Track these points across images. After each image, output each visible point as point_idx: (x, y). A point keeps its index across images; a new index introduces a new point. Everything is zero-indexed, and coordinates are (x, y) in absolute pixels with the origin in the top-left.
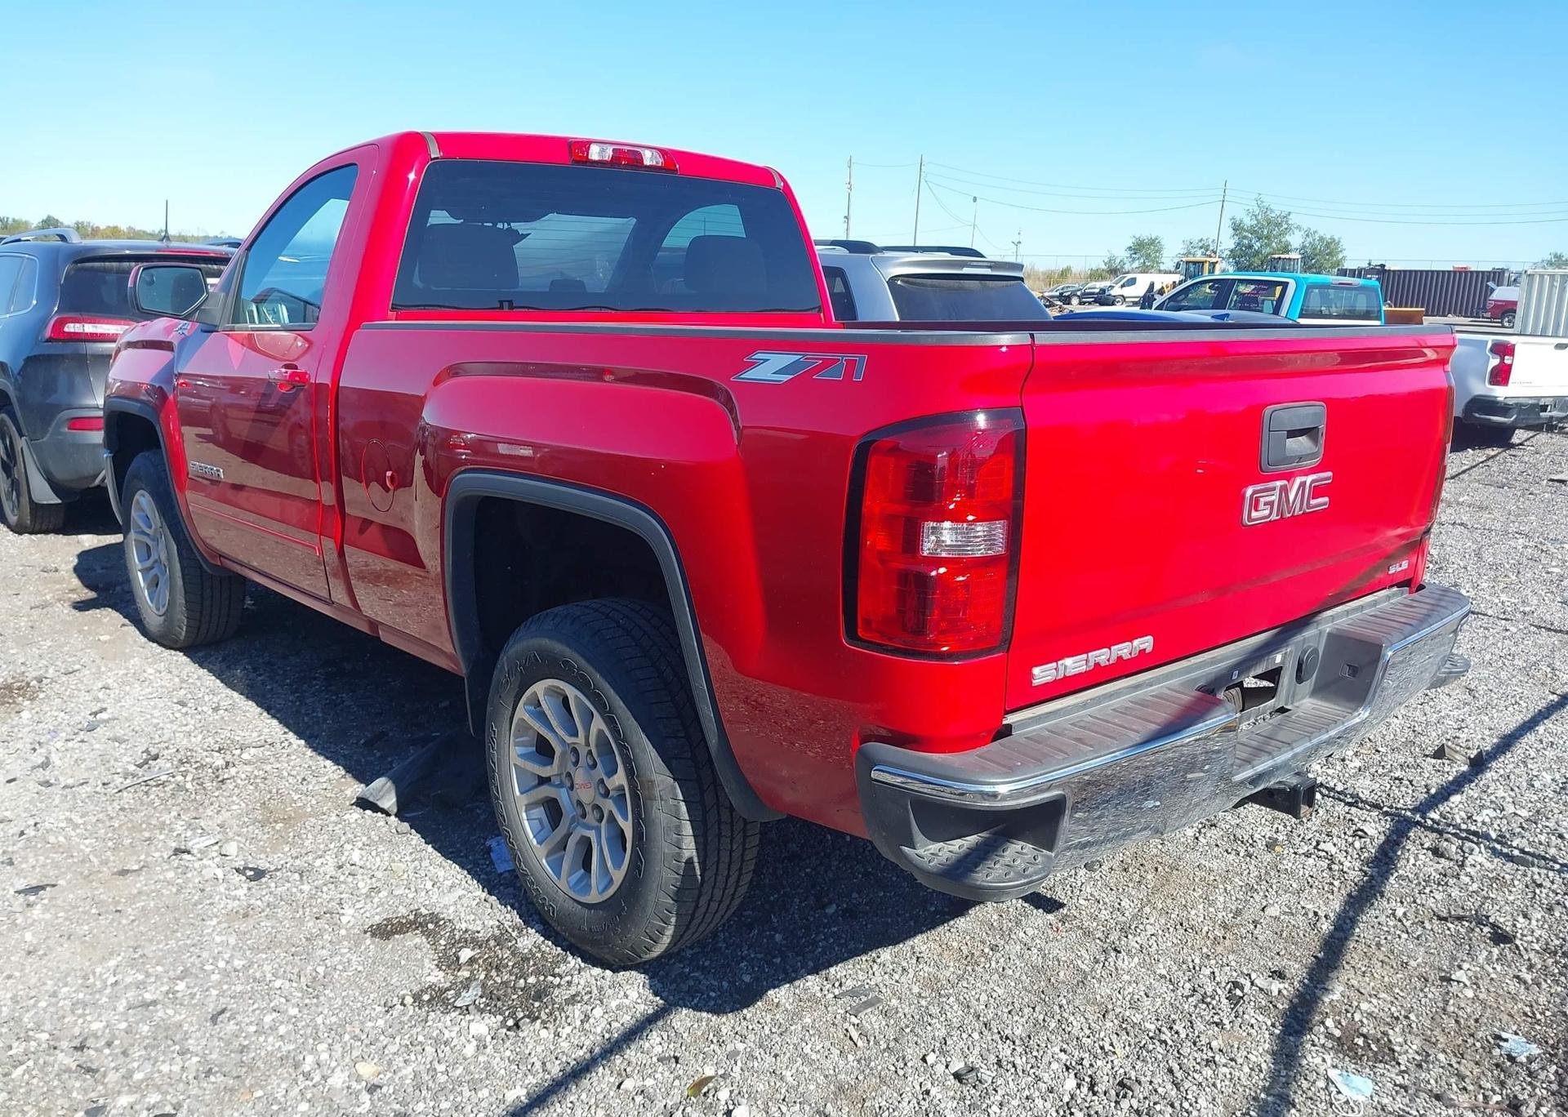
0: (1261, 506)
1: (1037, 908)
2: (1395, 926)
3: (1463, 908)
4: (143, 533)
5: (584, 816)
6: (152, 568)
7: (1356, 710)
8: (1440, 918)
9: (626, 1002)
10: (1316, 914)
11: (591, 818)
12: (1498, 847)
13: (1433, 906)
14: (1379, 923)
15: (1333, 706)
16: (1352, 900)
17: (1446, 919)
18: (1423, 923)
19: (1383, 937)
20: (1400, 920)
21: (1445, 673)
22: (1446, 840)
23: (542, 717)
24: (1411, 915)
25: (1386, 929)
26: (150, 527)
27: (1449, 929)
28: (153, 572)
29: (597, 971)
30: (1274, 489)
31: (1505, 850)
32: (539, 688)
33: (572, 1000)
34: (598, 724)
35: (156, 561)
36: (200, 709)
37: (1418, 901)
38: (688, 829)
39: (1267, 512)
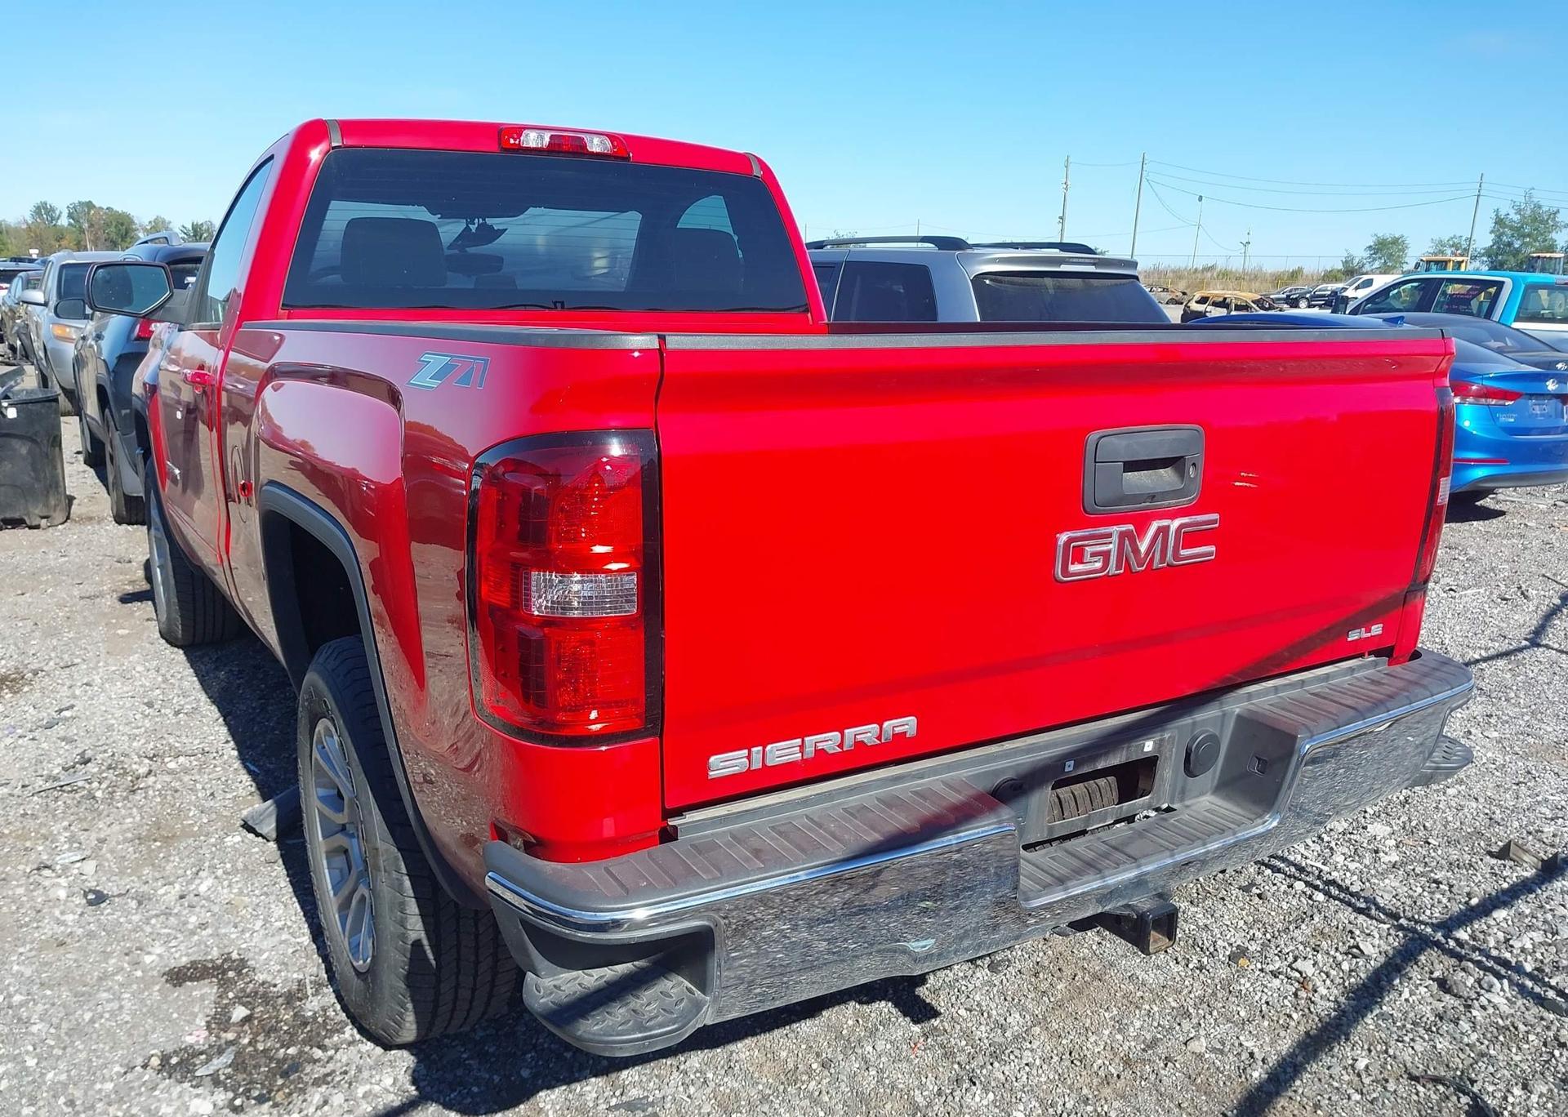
0: (1087, 558)
1: (905, 1015)
2: (1350, 1083)
3: (1447, 1066)
7: (1260, 816)
8: (1412, 1078)
9: (377, 1088)
10: (1252, 1055)
12: (1529, 984)
13: (1408, 1059)
14: (1331, 1077)
15: (1235, 809)
16: (1308, 1041)
17: (1416, 1079)
18: (1387, 1081)
19: (1326, 1096)
20: (1359, 1075)
21: (1430, 768)
22: (1463, 970)
24: (1374, 1071)
25: (1336, 1084)
27: (1417, 1094)
29: (370, 1045)
30: (1110, 535)
31: (1537, 989)
32: (321, 727)
33: (317, 1083)
36: (163, 711)
37: (1391, 1052)
38: (413, 907)
39: (1098, 565)
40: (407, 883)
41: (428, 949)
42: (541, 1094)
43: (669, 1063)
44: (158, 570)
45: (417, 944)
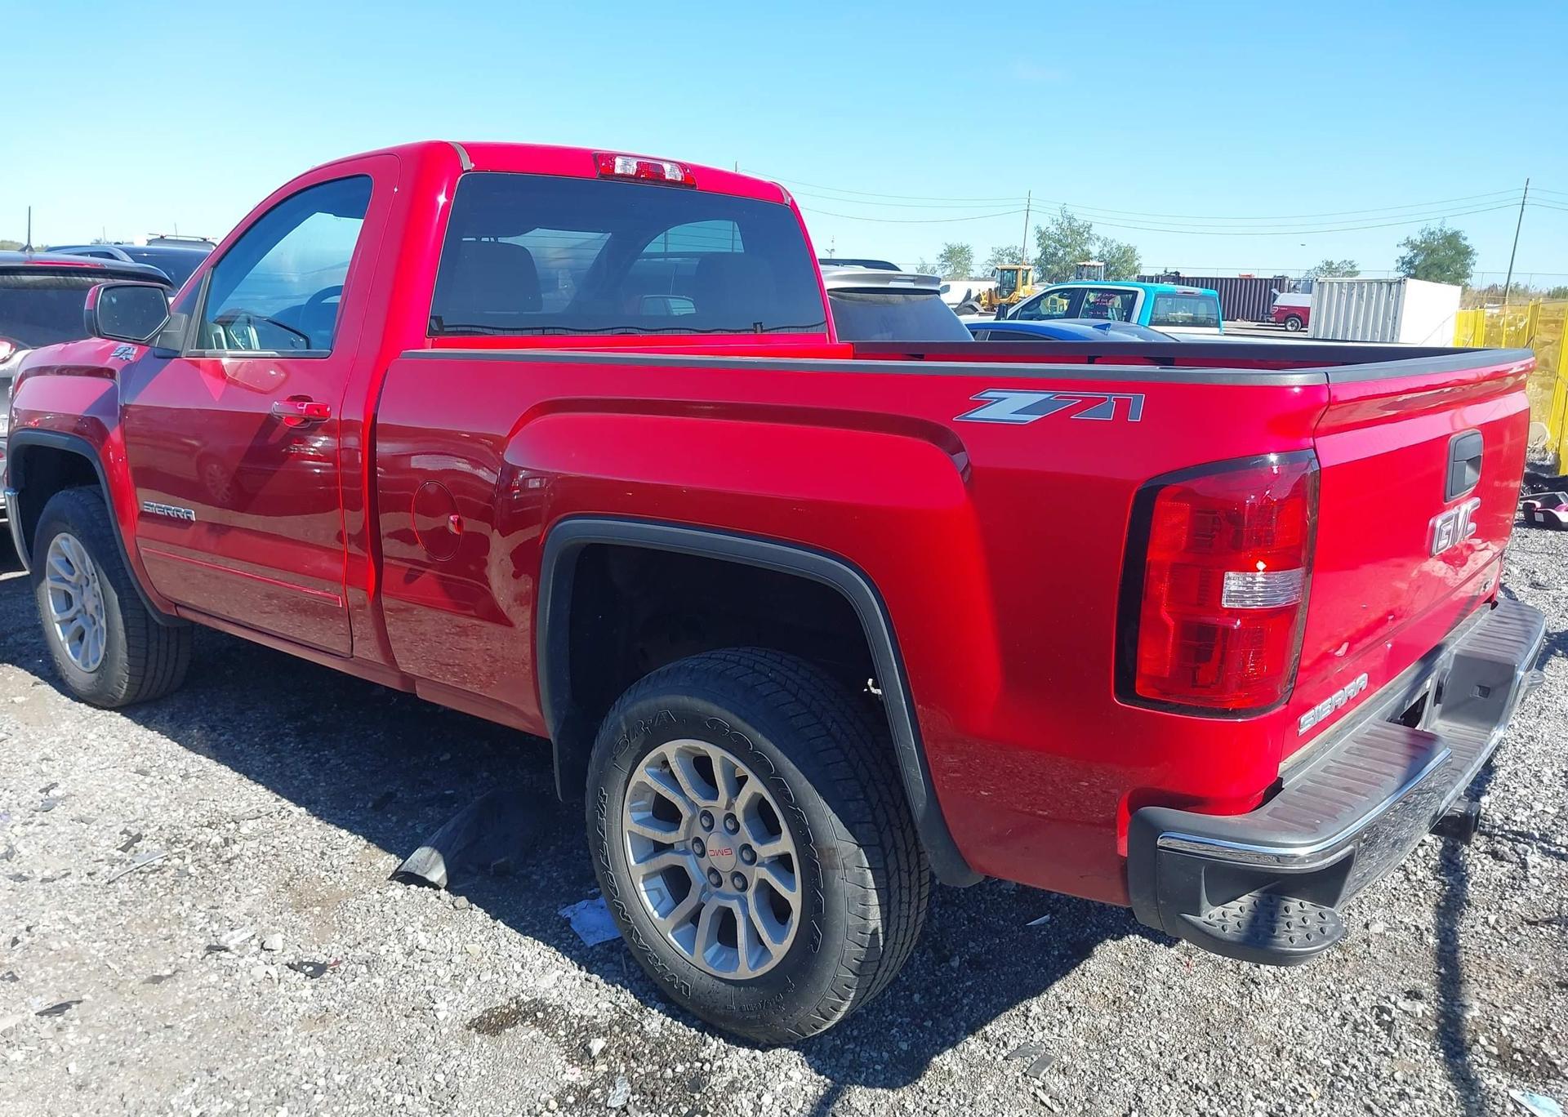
0: (1443, 536)
2: (1492, 935)
3: (1544, 911)
4: (63, 580)
5: (719, 884)
6: (72, 620)
7: (1491, 730)
8: (1530, 923)
9: (792, 1084)
10: (1417, 928)
11: (728, 887)
12: (1545, 845)
13: (1518, 910)
14: (1477, 933)
15: (1467, 727)
16: (1441, 911)
17: (1536, 923)
18: (1516, 928)
19: (1487, 947)
20: (1494, 928)
22: (1498, 842)
23: (671, 779)
24: (1503, 922)
25: (1485, 938)
26: (72, 574)
27: (1541, 933)
28: (75, 624)
29: (744, 1052)
30: (1451, 517)
31: (1553, 849)
32: (670, 749)
33: (733, 1087)
34: (754, 786)
35: (79, 611)
36: (166, 778)
37: (1504, 907)
38: (874, 899)
39: (1446, 542)
40: (869, 875)
41: (881, 935)
42: (934, 1059)
43: (1014, 1014)
44: (58, 627)
45: (875, 933)
